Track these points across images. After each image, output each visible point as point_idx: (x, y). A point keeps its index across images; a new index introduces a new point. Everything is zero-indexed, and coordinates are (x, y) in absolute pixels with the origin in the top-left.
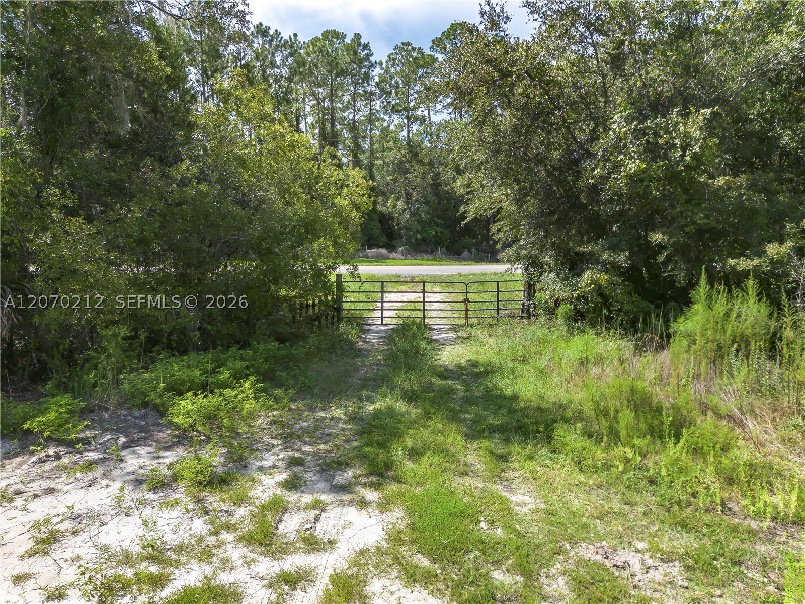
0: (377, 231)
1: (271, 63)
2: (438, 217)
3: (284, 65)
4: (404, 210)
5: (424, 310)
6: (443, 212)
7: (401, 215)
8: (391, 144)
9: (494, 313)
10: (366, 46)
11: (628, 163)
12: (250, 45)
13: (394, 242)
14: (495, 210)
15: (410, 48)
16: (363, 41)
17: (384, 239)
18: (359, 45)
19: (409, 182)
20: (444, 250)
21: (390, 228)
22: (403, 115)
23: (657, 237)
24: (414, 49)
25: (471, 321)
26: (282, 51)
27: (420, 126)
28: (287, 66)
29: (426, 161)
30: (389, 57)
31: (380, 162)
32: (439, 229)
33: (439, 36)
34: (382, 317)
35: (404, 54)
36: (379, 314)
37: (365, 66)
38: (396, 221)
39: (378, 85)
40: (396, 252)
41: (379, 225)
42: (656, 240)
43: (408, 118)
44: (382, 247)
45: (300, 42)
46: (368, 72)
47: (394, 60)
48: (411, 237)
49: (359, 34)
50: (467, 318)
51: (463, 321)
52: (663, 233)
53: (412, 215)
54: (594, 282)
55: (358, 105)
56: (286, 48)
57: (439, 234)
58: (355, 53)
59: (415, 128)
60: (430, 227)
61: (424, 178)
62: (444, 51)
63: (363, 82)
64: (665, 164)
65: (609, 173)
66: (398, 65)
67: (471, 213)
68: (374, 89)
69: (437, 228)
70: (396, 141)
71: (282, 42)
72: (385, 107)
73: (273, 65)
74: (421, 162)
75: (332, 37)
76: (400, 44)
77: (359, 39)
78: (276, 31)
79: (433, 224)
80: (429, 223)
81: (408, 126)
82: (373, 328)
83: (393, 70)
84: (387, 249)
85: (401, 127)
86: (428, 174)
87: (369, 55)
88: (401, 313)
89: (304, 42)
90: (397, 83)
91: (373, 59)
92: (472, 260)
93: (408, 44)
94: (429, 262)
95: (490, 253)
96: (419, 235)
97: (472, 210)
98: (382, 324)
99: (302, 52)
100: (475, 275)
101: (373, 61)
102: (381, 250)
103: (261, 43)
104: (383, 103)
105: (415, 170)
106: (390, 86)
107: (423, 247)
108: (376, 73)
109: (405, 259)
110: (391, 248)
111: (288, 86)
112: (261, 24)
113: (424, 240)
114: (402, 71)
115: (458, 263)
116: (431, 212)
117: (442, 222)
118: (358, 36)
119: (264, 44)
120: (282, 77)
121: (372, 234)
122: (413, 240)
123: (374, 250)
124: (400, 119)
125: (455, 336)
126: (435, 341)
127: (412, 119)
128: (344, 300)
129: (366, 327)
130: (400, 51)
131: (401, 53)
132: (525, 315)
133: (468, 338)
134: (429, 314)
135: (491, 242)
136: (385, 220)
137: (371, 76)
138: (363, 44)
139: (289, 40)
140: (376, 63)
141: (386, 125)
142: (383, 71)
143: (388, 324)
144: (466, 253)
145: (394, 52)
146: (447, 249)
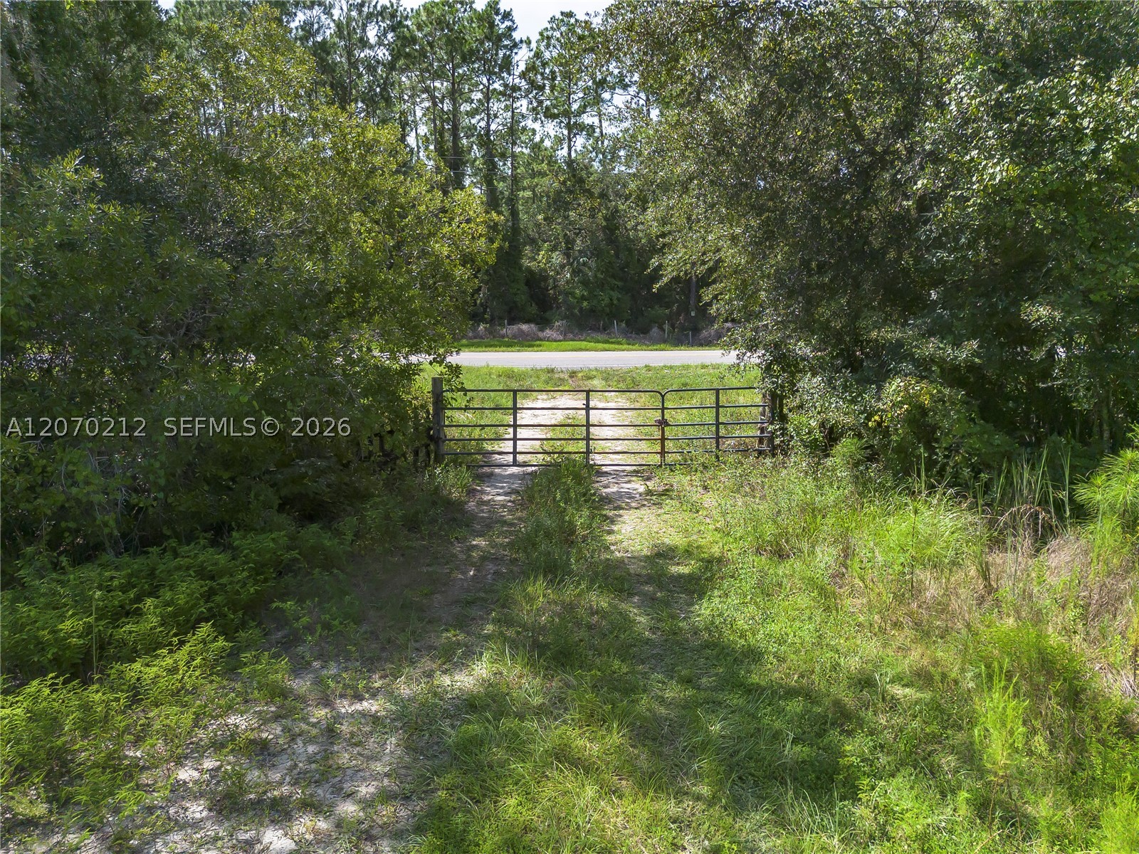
0: (523, 297)
1: (361, 40)
2: (613, 276)
3: (380, 43)
4: (563, 266)
5: (588, 439)
6: (622, 269)
7: (558, 273)
8: (545, 166)
9: (711, 445)
10: (507, 15)
11: (985, 167)
13: (548, 314)
14: (711, 263)
15: (572, 21)
16: (503, 7)
17: (533, 309)
18: (497, 13)
19: (571, 223)
20: (623, 325)
21: (543, 293)
22: (561, 122)
23: (1040, 312)
24: (578, 23)
25: (670, 458)
26: (377, 22)
27: (588, 139)
28: (385, 45)
29: (596, 191)
30: (541, 34)
31: (528, 194)
32: (615, 295)
34: (515, 453)
35: (563, 29)
37: (505, 47)
38: (551, 282)
39: (523, 75)
40: (551, 330)
41: (525, 289)
42: (1040, 318)
43: (569, 127)
44: (528, 321)
45: (405, 9)
46: (509, 56)
47: (549, 38)
48: (573, 307)
50: (663, 453)
51: (657, 459)
52: (1053, 306)
53: (575, 272)
54: (908, 399)
55: (495, 108)
56: (383, 18)
57: (615, 302)
58: (492, 25)
59: (580, 142)
60: (602, 291)
61: (593, 216)
63: (501, 71)
64: (1058, 168)
65: (945, 187)
66: (554, 47)
67: (669, 269)
68: (517, 81)
69: (612, 293)
70: (551, 161)
71: (379, 8)
72: (534, 109)
73: (364, 43)
74: (588, 193)
76: (558, 16)
79: (606, 286)
80: (602, 285)
81: (570, 140)
82: (498, 471)
83: (547, 55)
84: (536, 324)
85: (559, 141)
86: (600, 211)
87: (510, 29)
89: (412, 10)
90: (553, 72)
91: (517, 35)
92: (665, 341)
93: (570, 15)
94: (600, 346)
95: (692, 330)
96: (585, 304)
97: (671, 264)
98: (515, 463)
99: (408, 23)
100: (671, 367)
101: (518, 39)
102: (527, 326)
104: (531, 103)
105: (579, 205)
106: (543, 79)
107: (592, 322)
108: (522, 58)
109: (565, 340)
110: (544, 322)
111: (387, 77)
113: (592, 311)
114: (560, 55)
115: (644, 347)
116: (603, 268)
117: (620, 284)
119: (350, 10)
120: (378, 62)
121: (515, 302)
122: (576, 311)
123: (517, 327)
124: (557, 129)
125: (642, 489)
126: (607, 500)
127: (575, 129)
128: (447, 423)
129: (486, 470)
130: (557, 25)
131: (559, 29)
132: (764, 447)
133: (666, 493)
134: (597, 447)
135: (693, 314)
136: (536, 282)
137: (514, 61)
138: (502, 11)
139: (389, 5)
140: (521, 41)
141: (537, 139)
142: (532, 53)
143: (525, 465)
144: (655, 331)
145: (549, 26)
146: (626, 324)
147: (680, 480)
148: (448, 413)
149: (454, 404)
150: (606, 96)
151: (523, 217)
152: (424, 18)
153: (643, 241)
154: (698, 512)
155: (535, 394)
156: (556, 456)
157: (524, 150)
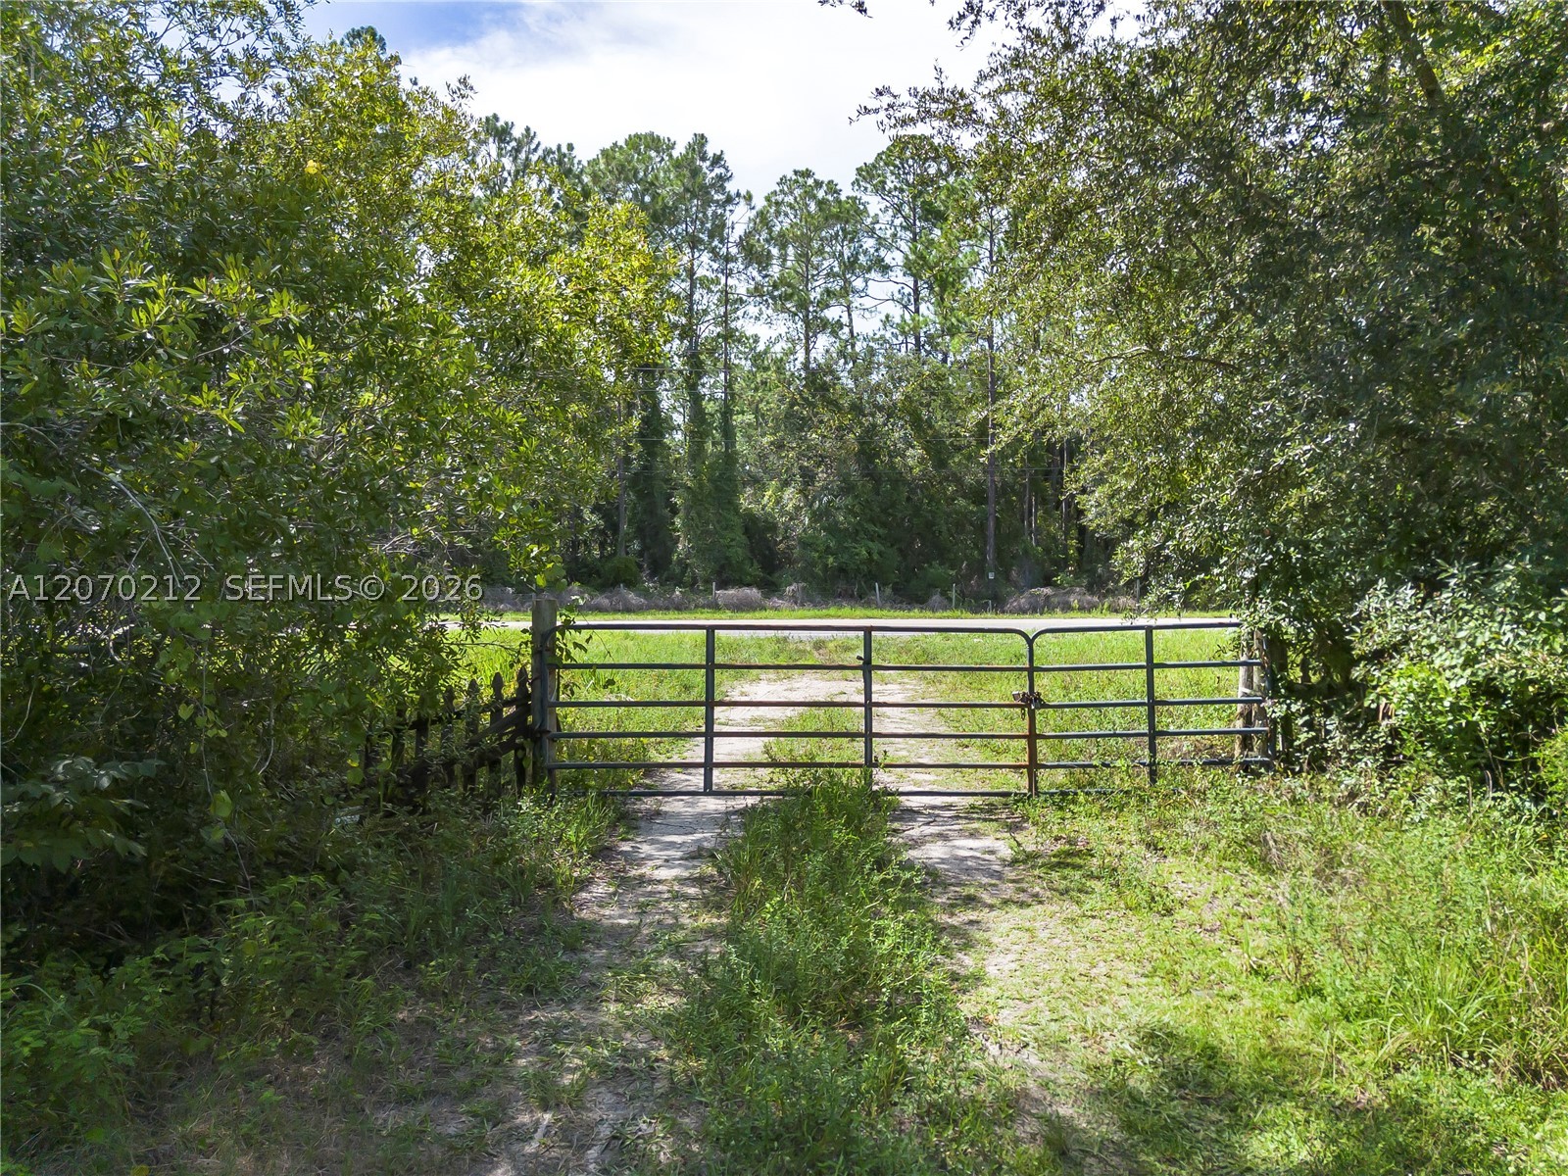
0: (740, 551)
2: (872, 521)
4: (799, 509)
5: (869, 735)
6: (884, 511)
7: (791, 519)
8: (772, 374)
10: (717, 160)
12: (470, 158)
13: (776, 575)
15: (810, 181)
16: (711, 150)
17: (755, 570)
18: (703, 159)
19: (810, 448)
20: (888, 591)
21: (769, 548)
22: (796, 315)
24: (818, 184)
25: (1048, 779)
27: (833, 341)
29: (845, 403)
30: (768, 199)
31: (749, 418)
32: (875, 546)
33: (870, 160)
34: (709, 765)
35: (797, 192)
36: (695, 751)
37: (716, 203)
38: (781, 530)
39: (741, 243)
40: (781, 597)
41: (744, 539)
43: (806, 322)
44: (748, 585)
45: (578, 161)
46: (722, 215)
47: (777, 204)
48: (813, 564)
49: (702, 136)
50: (1033, 767)
51: (1019, 782)
53: (816, 517)
55: (704, 302)
57: (876, 557)
58: (695, 172)
59: (823, 341)
60: (855, 541)
61: (841, 438)
62: (880, 189)
63: (711, 237)
66: (786, 215)
68: (733, 250)
69: (871, 544)
70: (781, 368)
71: (540, 152)
74: (834, 405)
75: (647, 147)
76: (790, 175)
77: (703, 145)
78: (528, 129)
79: (861, 534)
80: (855, 534)
81: (807, 338)
82: (674, 805)
83: (776, 224)
84: (759, 587)
85: (792, 343)
86: (851, 430)
87: (722, 179)
88: (783, 749)
91: (731, 187)
93: (807, 174)
94: (858, 612)
95: (991, 599)
96: (831, 560)
98: (709, 790)
101: (733, 193)
102: (747, 591)
103: (494, 154)
105: (821, 422)
107: (841, 586)
108: (739, 219)
110: (770, 587)
112: (496, 117)
113: (842, 570)
114: (795, 226)
116: (857, 509)
117: (882, 531)
118: (701, 140)
119: (499, 156)
121: (727, 558)
122: (818, 570)
123: (731, 592)
124: (790, 324)
125: (1005, 851)
126: (934, 877)
127: (815, 326)
128: (563, 697)
129: (649, 803)
130: (790, 188)
131: (792, 193)
132: (1255, 755)
133: (1069, 858)
134: (890, 749)
135: (991, 576)
136: (758, 530)
137: (729, 223)
138: (710, 155)
139: (554, 148)
140: (738, 195)
141: (761, 347)
142: (754, 212)
143: (733, 793)
144: (936, 598)
145: (778, 189)
146: (893, 589)
147: (1088, 827)
148: (566, 676)
149: (579, 657)
150: (858, 283)
151: (741, 446)
152: (602, 167)
153: (916, 471)
154: (1169, 912)
155: (755, 672)
156: (798, 772)
157: (743, 362)
